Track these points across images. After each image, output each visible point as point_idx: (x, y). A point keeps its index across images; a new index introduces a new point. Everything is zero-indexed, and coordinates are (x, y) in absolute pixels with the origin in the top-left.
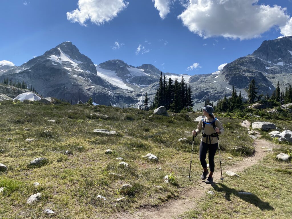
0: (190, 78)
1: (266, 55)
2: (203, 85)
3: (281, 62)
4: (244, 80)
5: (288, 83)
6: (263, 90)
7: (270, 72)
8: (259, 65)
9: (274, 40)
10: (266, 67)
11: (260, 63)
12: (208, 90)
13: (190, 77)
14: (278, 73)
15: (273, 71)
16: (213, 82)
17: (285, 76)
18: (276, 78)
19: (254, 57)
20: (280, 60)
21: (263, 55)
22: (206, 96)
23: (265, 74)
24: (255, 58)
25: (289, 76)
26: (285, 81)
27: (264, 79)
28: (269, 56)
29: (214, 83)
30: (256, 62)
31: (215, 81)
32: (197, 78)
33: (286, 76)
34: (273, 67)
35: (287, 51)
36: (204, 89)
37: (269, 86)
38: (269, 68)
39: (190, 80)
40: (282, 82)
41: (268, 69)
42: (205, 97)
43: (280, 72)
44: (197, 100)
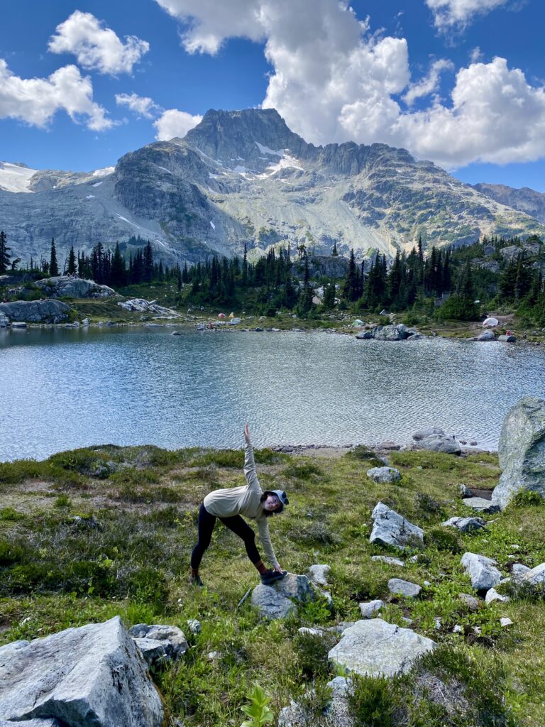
0: (34, 176)
1: (213, 145)
2: (60, 203)
3: (242, 165)
4: (158, 200)
5: (247, 217)
6: (198, 227)
7: (218, 188)
8: (195, 167)
9: (230, 113)
10: (210, 174)
11: (197, 164)
12: (73, 218)
13: (33, 174)
14: (234, 191)
15: (223, 185)
16: (87, 197)
17: (242, 200)
18: (225, 202)
19: (185, 146)
20: (240, 160)
21: (206, 145)
22: (67, 233)
23: (207, 191)
24: (187, 149)
25: (251, 201)
26: (242, 210)
27: (203, 202)
28: (219, 150)
29: (89, 200)
30: (189, 159)
31: (91, 196)
32: (50, 181)
33: (246, 201)
34: (223, 175)
35: (252, 142)
36: (61, 213)
37: (211, 219)
38: (216, 177)
39: (31, 184)
40: (236, 212)
41: (214, 179)
42: (65, 236)
43: (237, 190)
44: (44, 241)
